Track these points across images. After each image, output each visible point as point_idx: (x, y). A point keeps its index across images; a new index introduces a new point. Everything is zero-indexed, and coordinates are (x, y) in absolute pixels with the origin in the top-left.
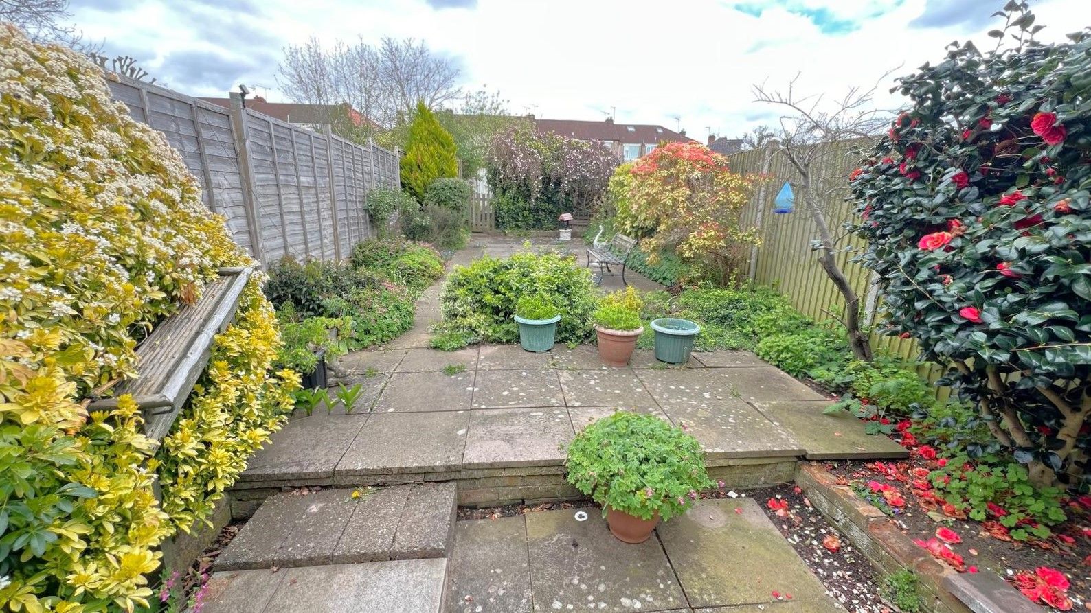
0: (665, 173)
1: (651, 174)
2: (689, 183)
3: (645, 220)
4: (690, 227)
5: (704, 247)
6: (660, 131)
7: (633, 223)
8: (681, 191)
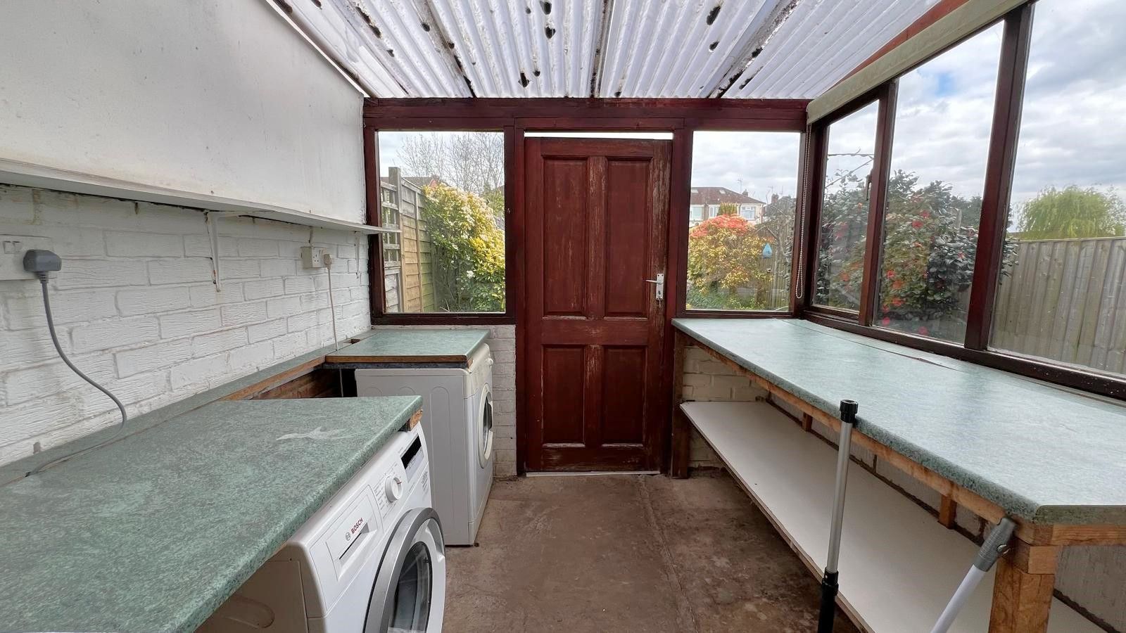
0: (710, 238)
1: (701, 238)
2: (727, 243)
3: (701, 268)
4: (726, 270)
5: (734, 282)
6: (723, 192)
7: (693, 272)
8: (720, 248)
